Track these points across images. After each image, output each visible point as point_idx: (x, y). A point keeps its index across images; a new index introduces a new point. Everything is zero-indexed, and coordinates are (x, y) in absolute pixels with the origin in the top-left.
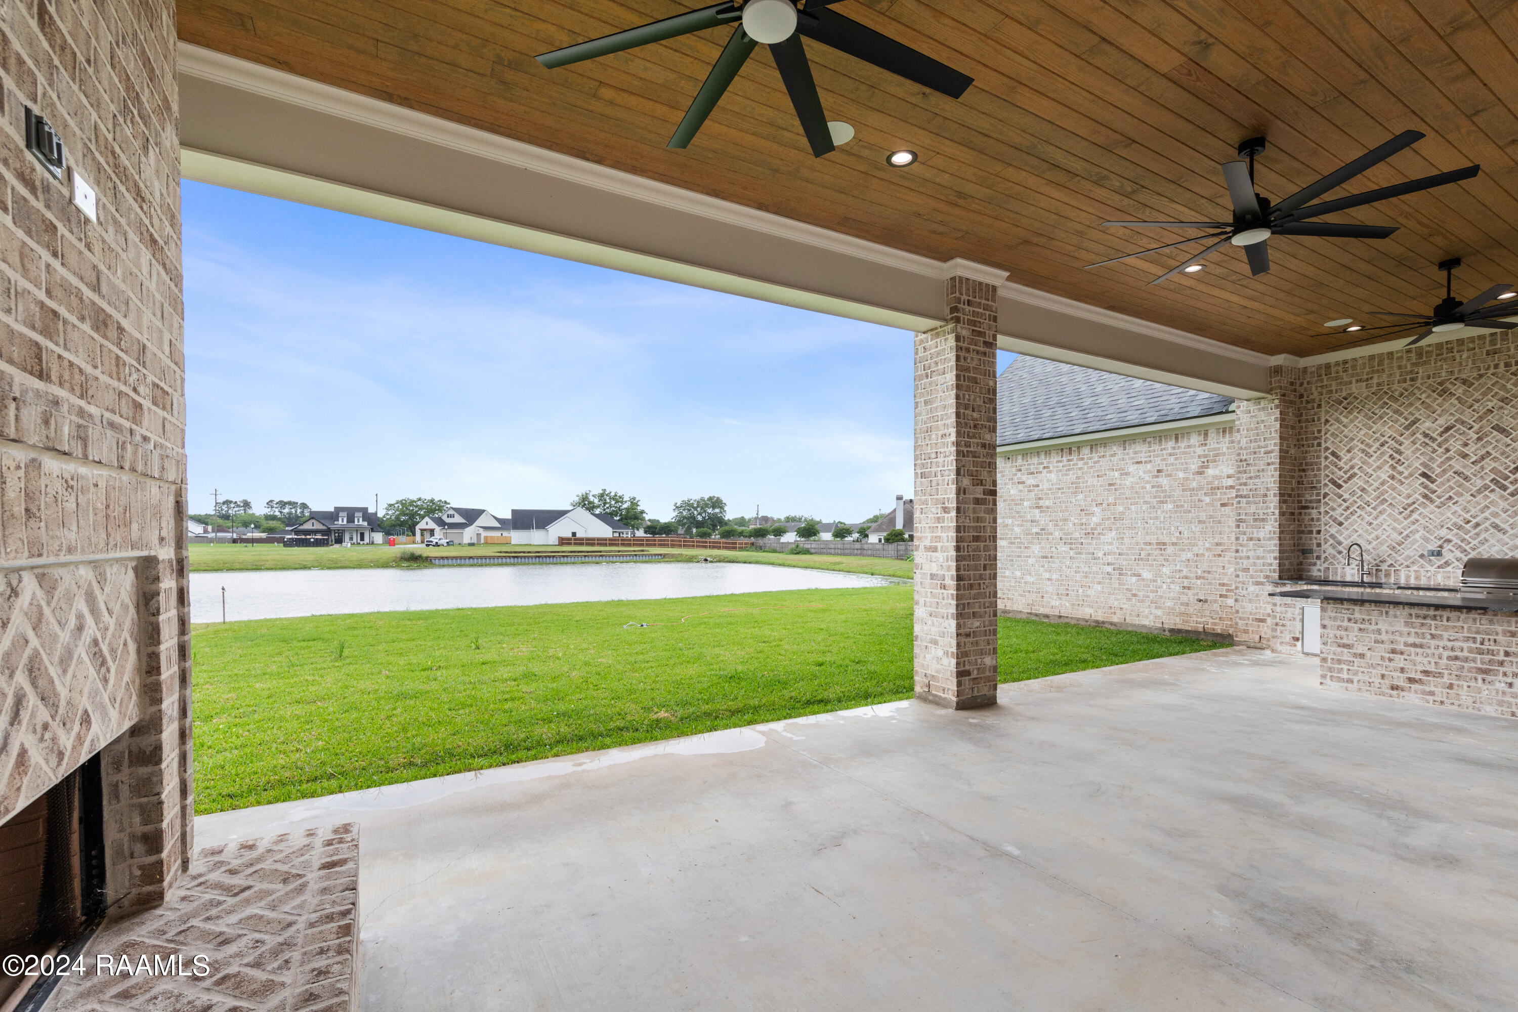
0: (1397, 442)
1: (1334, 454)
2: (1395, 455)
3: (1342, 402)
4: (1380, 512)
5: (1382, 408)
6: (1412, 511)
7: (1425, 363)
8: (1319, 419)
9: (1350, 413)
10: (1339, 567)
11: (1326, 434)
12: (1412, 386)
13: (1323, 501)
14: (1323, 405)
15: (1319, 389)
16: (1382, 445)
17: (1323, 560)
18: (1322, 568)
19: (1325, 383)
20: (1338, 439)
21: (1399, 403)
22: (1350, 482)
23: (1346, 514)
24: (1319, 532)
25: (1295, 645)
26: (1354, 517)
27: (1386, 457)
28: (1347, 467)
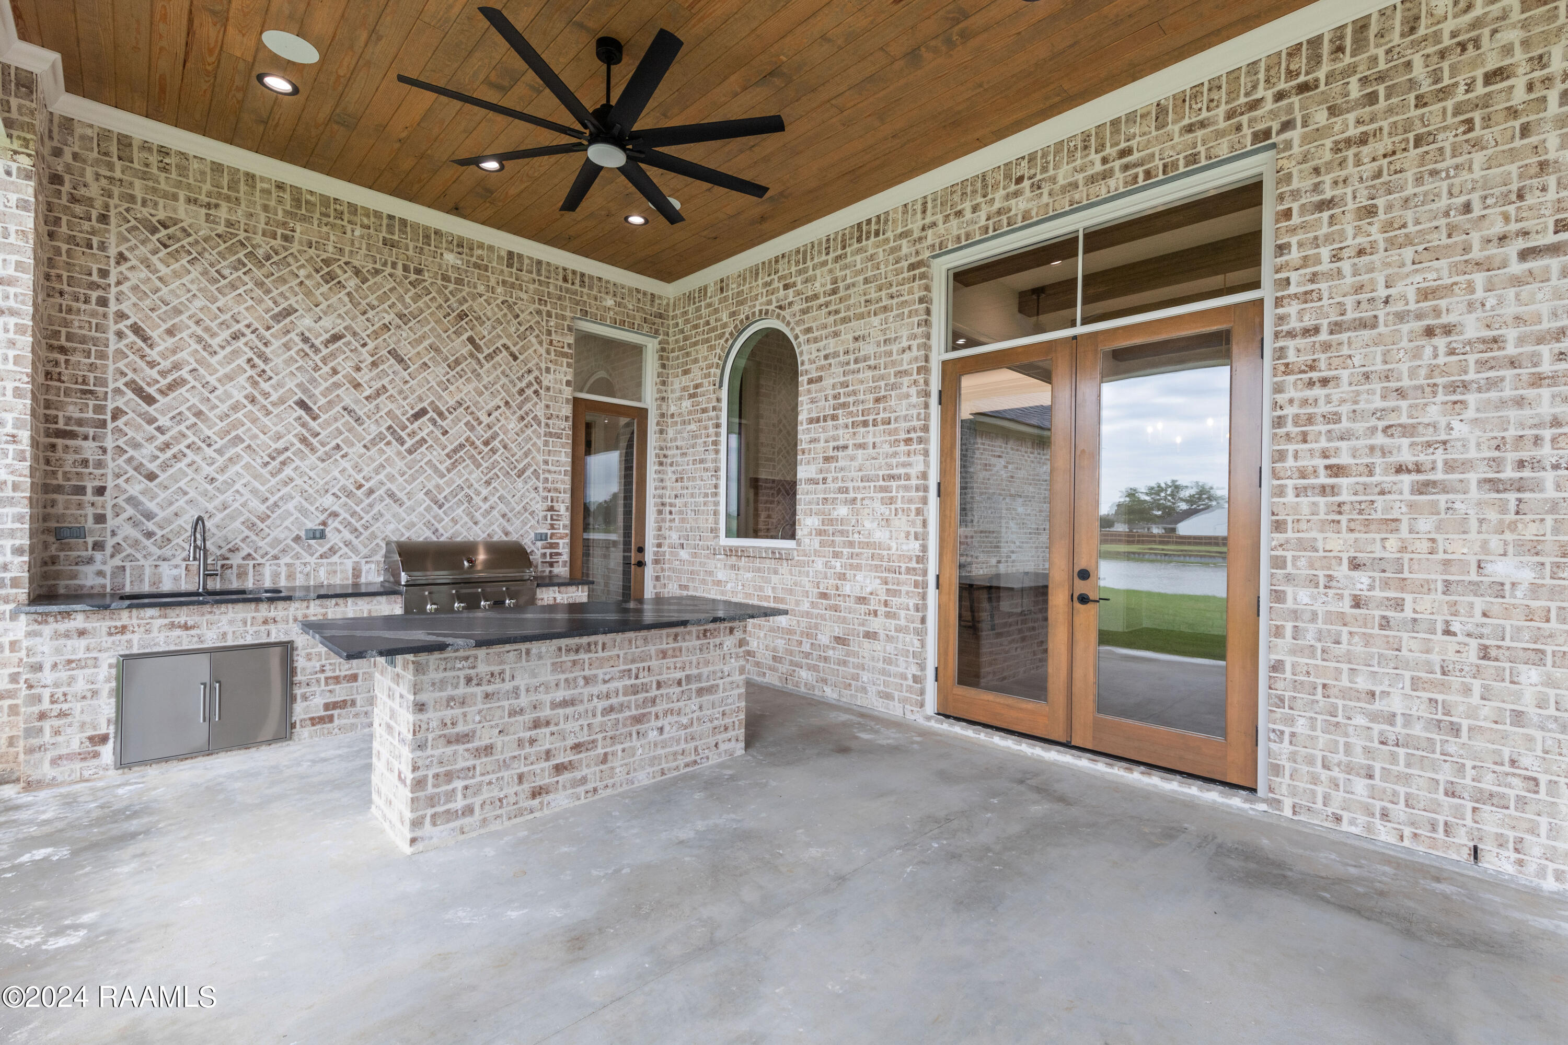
0: (261, 338)
1: (136, 329)
2: (257, 360)
3: (154, 231)
4: (231, 459)
5: (236, 269)
6: (283, 463)
7: (304, 219)
8: (103, 247)
9: (175, 255)
10: (147, 564)
11: (119, 283)
12: (286, 249)
13: (110, 425)
14: (113, 220)
15: (104, 182)
16: (235, 337)
17: (109, 550)
18: (108, 569)
19: (118, 174)
20: (148, 302)
21: (264, 270)
22: (172, 395)
23: (163, 457)
24: (101, 491)
25: (96, 755)
26: (179, 465)
27: (242, 361)
28: (165, 364)
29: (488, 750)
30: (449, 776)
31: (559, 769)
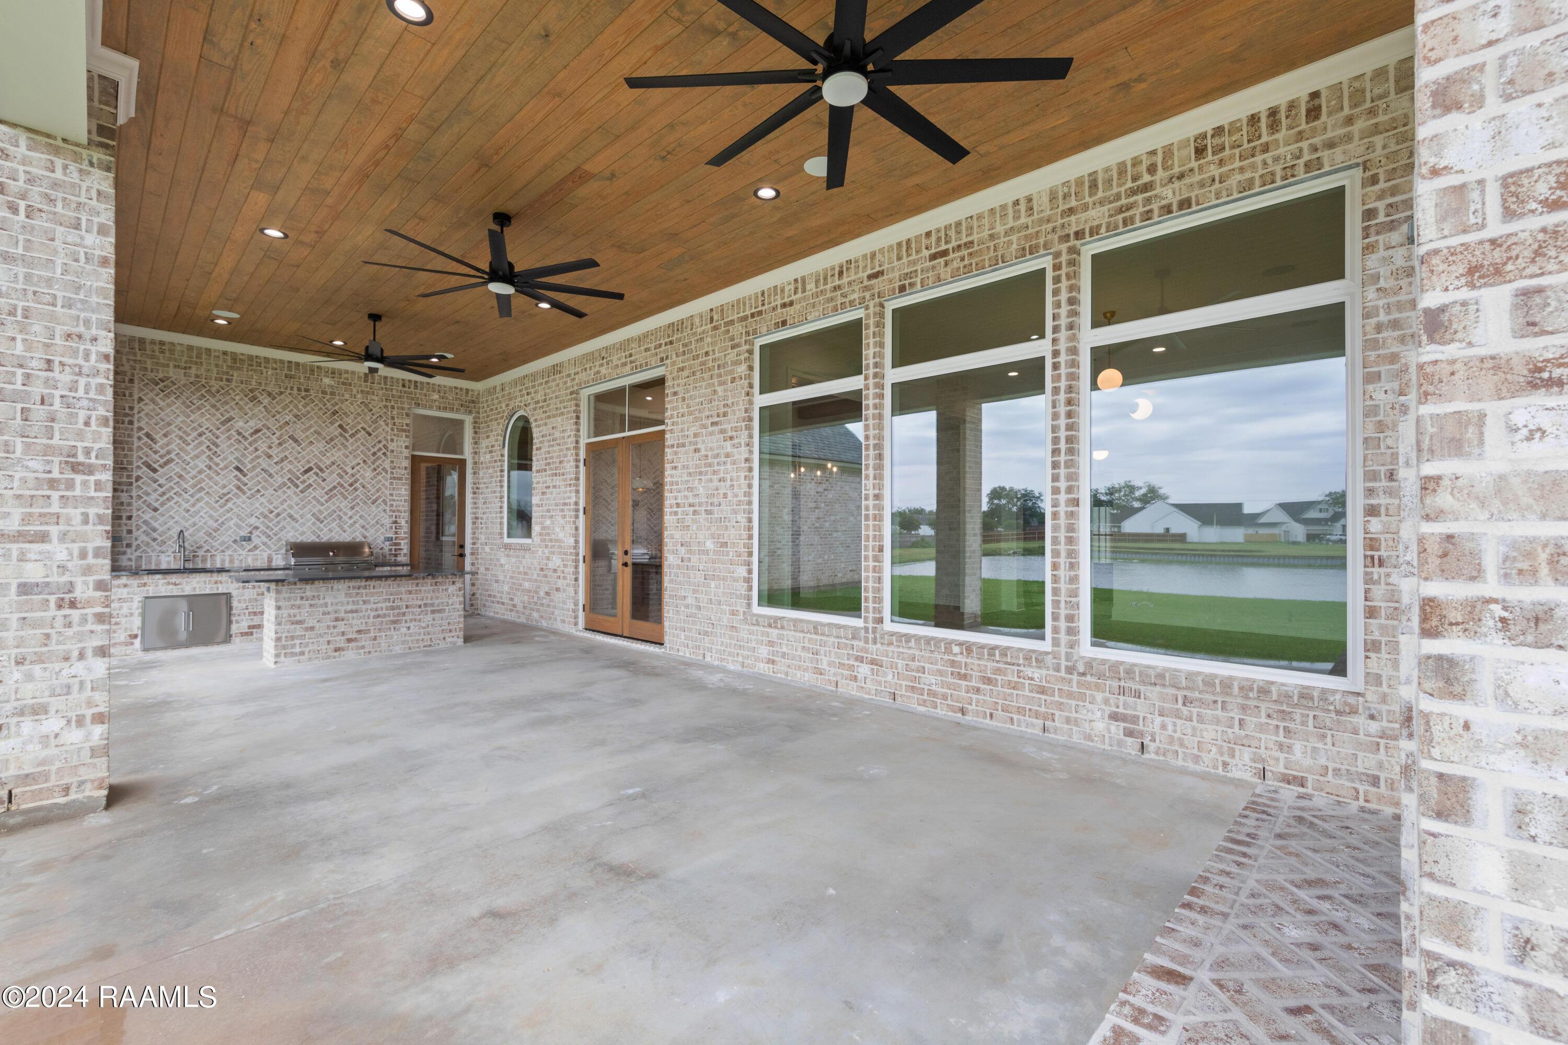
0: (214, 434)
1: (148, 435)
2: (212, 446)
3: (157, 384)
4: (198, 500)
5: (201, 399)
6: (227, 501)
7: (238, 369)
8: (131, 395)
9: (167, 396)
10: (153, 555)
11: (139, 412)
12: (228, 386)
13: (135, 485)
14: (136, 381)
15: (132, 363)
16: (200, 435)
17: (134, 548)
18: (133, 557)
19: (139, 358)
20: (154, 421)
21: (216, 399)
22: (167, 467)
23: (162, 499)
24: (130, 518)
25: (132, 644)
26: (170, 503)
27: (203, 448)
28: (163, 452)
29: (312, 628)
30: (293, 638)
31: (349, 640)
